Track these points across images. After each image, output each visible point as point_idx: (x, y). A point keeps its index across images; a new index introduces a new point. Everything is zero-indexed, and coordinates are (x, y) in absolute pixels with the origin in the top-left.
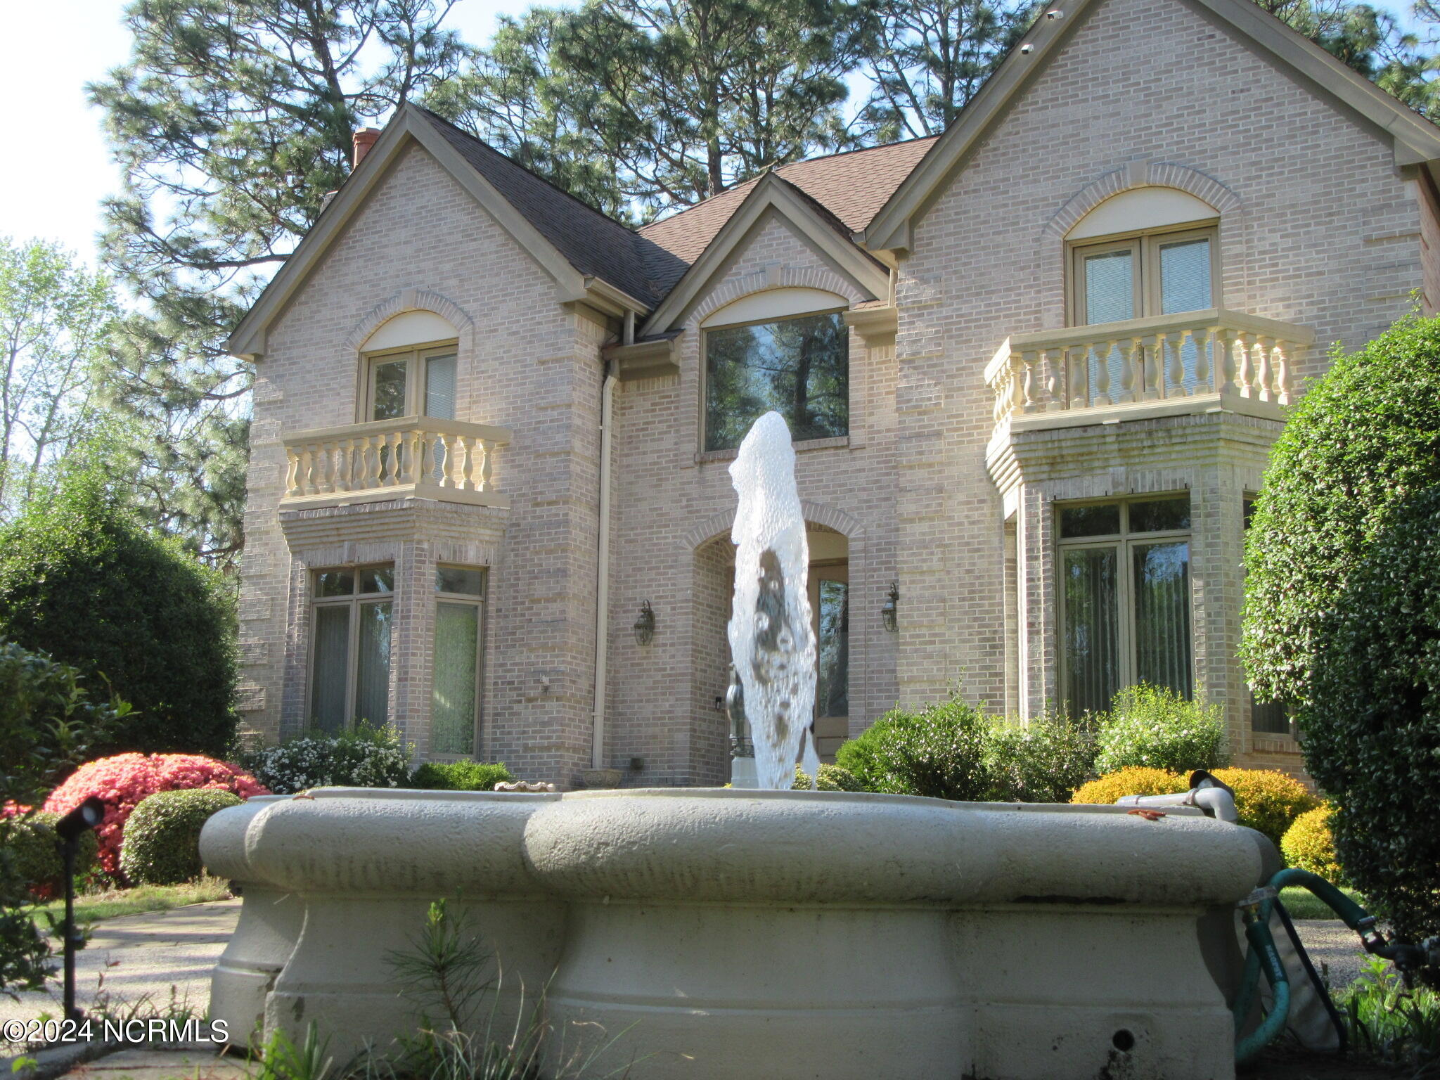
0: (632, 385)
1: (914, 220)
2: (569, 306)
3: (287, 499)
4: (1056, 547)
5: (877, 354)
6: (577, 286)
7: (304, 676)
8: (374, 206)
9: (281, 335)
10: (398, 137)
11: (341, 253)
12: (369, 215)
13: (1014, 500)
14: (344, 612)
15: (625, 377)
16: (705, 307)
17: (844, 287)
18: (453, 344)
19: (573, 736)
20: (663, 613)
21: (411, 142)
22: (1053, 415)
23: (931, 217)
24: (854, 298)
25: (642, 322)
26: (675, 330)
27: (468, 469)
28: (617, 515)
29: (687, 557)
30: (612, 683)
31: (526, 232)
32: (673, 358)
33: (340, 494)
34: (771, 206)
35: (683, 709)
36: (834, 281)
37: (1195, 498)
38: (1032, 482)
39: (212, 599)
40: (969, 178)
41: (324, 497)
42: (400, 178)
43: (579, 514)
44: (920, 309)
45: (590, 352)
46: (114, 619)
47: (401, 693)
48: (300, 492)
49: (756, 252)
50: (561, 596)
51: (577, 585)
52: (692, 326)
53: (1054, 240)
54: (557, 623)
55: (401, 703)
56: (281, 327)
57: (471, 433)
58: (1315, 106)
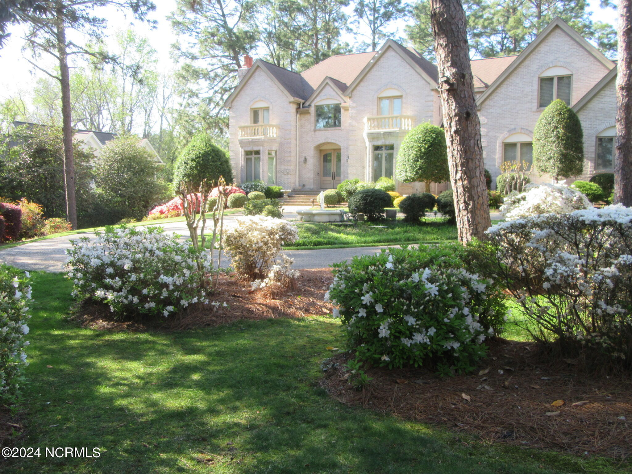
0: (302, 115)
1: (352, 91)
2: (290, 102)
3: (239, 138)
4: (373, 153)
5: (346, 112)
6: (292, 99)
7: (244, 170)
8: (252, 79)
9: (235, 103)
10: (256, 65)
11: (245, 88)
12: (251, 81)
13: (367, 144)
14: (251, 159)
15: (300, 114)
16: (315, 101)
17: (340, 99)
18: (269, 107)
19: (293, 181)
20: (308, 158)
21: (258, 66)
22: (373, 131)
23: (355, 91)
24: (342, 102)
25: (303, 104)
26: (310, 106)
27: (273, 133)
28: (300, 140)
29: (312, 148)
30: (299, 171)
31: (282, 88)
32: (310, 111)
33: (249, 137)
34: (327, 83)
35: (312, 176)
36: (338, 98)
37: (395, 146)
38: (370, 142)
39: (227, 156)
40: (362, 84)
41: (247, 138)
42: (257, 73)
43: (293, 141)
44: (353, 108)
45: (294, 110)
46: (213, 162)
47: (263, 174)
48: (242, 137)
49: (325, 91)
50: (290, 156)
51: (293, 154)
52: (313, 105)
53: (376, 98)
54: (289, 161)
55: (263, 176)
56: (234, 102)
57: (273, 126)
58: (419, 76)
